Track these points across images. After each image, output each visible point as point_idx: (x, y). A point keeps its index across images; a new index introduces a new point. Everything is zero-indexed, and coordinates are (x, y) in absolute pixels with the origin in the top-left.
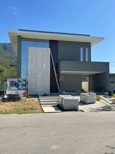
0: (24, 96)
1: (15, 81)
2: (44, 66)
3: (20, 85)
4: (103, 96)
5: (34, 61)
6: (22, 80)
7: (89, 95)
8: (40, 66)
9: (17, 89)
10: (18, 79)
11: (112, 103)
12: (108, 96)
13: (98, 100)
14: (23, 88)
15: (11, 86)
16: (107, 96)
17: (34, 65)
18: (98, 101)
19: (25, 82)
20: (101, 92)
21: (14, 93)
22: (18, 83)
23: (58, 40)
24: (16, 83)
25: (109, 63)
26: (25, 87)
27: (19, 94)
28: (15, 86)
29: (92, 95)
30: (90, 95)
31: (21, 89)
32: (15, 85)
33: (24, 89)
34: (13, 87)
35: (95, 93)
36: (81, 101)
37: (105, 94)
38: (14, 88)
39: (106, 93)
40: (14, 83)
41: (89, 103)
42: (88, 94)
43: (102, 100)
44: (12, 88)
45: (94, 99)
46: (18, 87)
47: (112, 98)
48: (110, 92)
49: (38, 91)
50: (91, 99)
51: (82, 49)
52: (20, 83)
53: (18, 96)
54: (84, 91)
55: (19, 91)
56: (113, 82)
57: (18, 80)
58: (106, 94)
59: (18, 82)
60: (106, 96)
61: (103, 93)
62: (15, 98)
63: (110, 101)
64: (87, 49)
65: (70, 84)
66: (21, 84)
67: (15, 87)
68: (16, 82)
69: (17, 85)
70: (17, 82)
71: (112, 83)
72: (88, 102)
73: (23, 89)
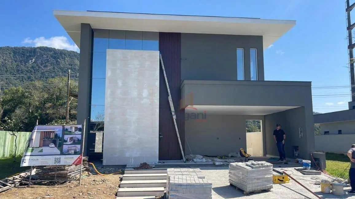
0: (84, 170)
1: (54, 132)
2: (145, 93)
3: (66, 141)
4: (297, 170)
5: (120, 84)
6: (74, 128)
7: (252, 168)
8: (135, 94)
9: (58, 152)
10: (63, 126)
11: (319, 190)
12: (311, 169)
13: (281, 181)
14: (75, 150)
15: (44, 145)
16: (309, 170)
17: (119, 92)
18: (280, 184)
19: (80, 133)
20: (293, 157)
21: (49, 162)
22: (63, 136)
23: (180, 34)
24: (56, 136)
25: (310, 83)
26: (79, 146)
27: (64, 166)
28: (55, 144)
29: (260, 167)
30: (256, 168)
31: (68, 151)
32: (54, 142)
33: (76, 153)
34: (48, 146)
35: (269, 164)
36: (231, 185)
37: (302, 165)
38: (52, 149)
39: (304, 161)
40: (52, 136)
41: (251, 190)
42: (250, 166)
43: (290, 183)
44: (46, 150)
45: (268, 180)
46: (60, 147)
47: (323, 176)
48: (316, 159)
49: (127, 155)
50: (258, 179)
51: (240, 52)
52: (67, 137)
53: (64, 170)
54: (247, 156)
55: (62, 157)
56: (328, 132)
57: (62, 129)
58: (307, 165)
59: (64, 134)
60: (306, 169)
61: (298, 162)
62: (53, 177)
63: (316, 184)
64: (253, 52)
65: (218, 139)
66: (71, 139)
67: (53, 146)
68: (57, 134)
69: (58, 142)
70: (60, 134)
71: (327, 136)
72: (249, 189)
73: (73, 151)
